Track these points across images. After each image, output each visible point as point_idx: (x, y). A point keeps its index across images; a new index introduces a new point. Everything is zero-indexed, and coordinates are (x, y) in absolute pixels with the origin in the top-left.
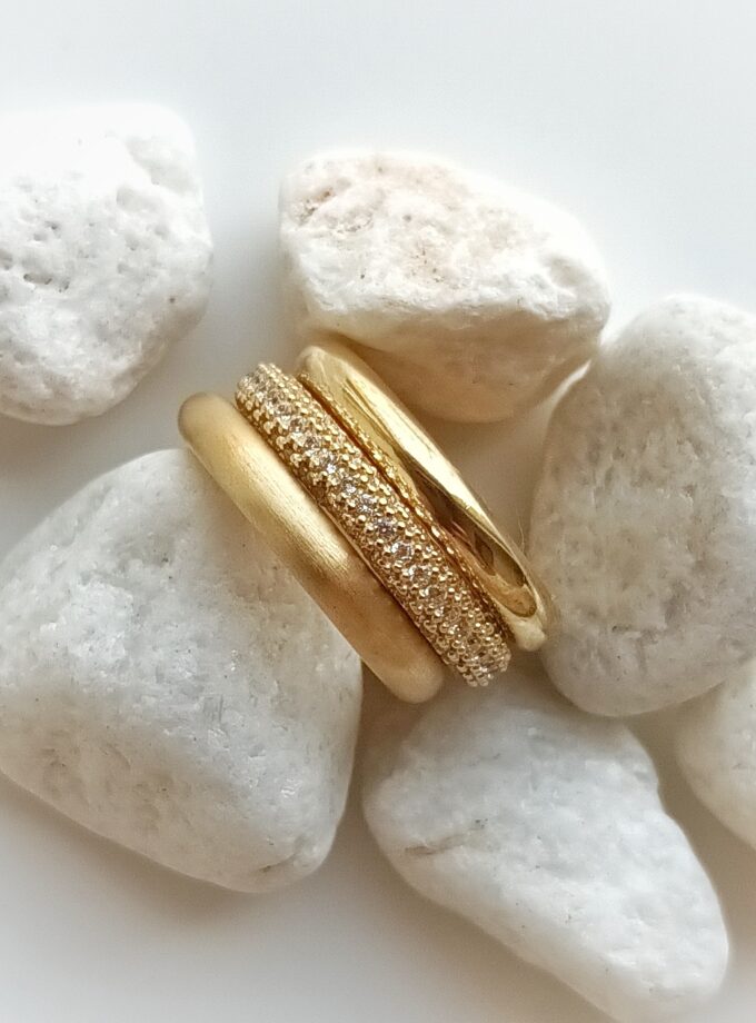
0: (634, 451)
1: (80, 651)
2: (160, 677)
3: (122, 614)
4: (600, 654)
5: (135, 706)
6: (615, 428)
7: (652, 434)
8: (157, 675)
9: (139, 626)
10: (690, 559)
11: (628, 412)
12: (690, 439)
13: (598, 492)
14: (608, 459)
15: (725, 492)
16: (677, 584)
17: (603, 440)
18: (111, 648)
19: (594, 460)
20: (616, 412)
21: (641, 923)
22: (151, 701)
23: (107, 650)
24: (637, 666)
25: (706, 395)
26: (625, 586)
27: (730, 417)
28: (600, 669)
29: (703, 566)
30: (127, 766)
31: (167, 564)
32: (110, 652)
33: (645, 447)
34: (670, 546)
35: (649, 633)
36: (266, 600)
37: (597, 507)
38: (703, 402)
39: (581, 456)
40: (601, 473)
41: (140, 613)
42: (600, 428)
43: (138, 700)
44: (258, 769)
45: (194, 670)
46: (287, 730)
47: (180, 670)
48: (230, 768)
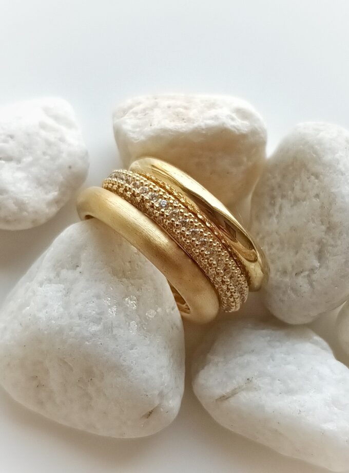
0: (290, 192)
1: (42, 315)
2: (80, 316)
3: (60, 294)
4: (292, 289)
5: (70, 333)
6: (279, 186)
7: (296, 181)
8: (79, 316)
9: (68, 298)
10: (324, 228)
11: (284, 176)
12: (312, 175)
13: (277, 217)
14: (279, 200)
15: (333, 190)
16: (320, 242)
17: (275, 193)
18: (56, 308)
19: (273, 205)
20: (279, 179)
21: (335, 409)
22: (77, 329)
23: (54, 310)
24: (309, 287)
25: (315, 152)
26: (297, 253)
27: (328, 158)
28: (293, 296)
29: (330, 228)
30: (71, 369)
31: (79, 268)
32: (56, 311)
33: (294, 188)
34: (313, 225)
35: (312, 270)
36: (127, 278)
37: (278, 223)
38: (315, 156)
39: (267, 204)
40: (277, 208)
41: (68, 292)
42: (273, 189)
43: (71, 330)
44: (134, 356)
45: (96, 310)
46: (146, 337)
47: (90, 311)
48: (120, 356)
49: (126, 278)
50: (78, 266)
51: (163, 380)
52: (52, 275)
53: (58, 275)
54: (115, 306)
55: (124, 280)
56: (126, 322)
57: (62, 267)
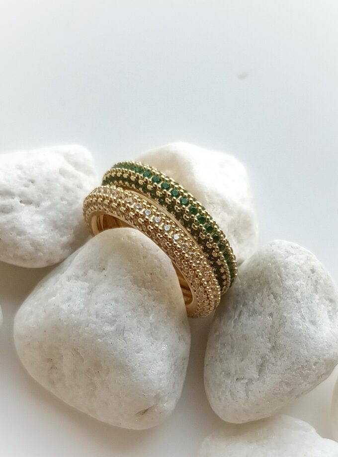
44: (139, 359)
45: (113, 312)
46: (153, 344)
47: (107, 312)
48: (126, 357)
49: (145, 288)
50: (104, 269)
51: (161, 384)
52: (80, 273)
53: (85, 274)
54: (130, 312)
55: (143, 289)
56: (138, 327)
57: (91, 267)
